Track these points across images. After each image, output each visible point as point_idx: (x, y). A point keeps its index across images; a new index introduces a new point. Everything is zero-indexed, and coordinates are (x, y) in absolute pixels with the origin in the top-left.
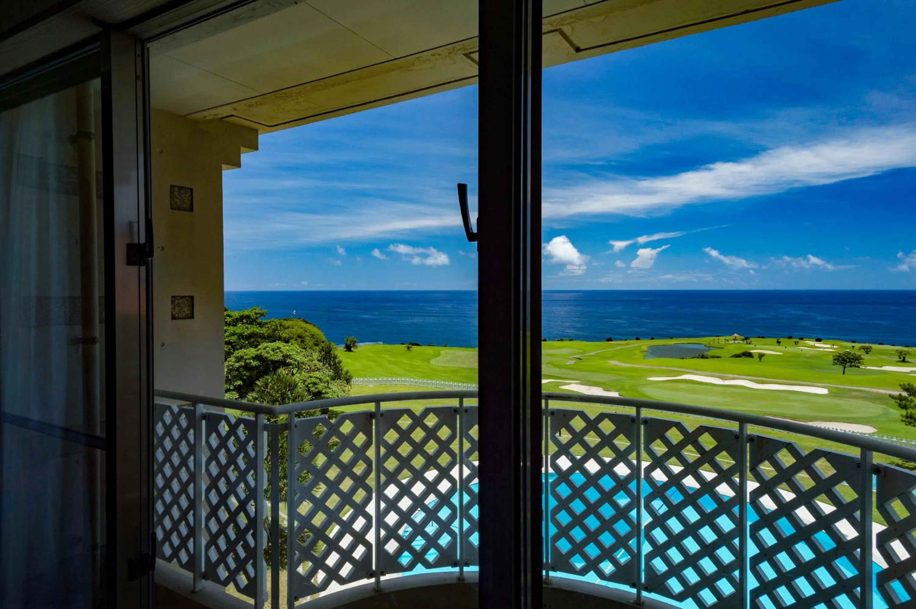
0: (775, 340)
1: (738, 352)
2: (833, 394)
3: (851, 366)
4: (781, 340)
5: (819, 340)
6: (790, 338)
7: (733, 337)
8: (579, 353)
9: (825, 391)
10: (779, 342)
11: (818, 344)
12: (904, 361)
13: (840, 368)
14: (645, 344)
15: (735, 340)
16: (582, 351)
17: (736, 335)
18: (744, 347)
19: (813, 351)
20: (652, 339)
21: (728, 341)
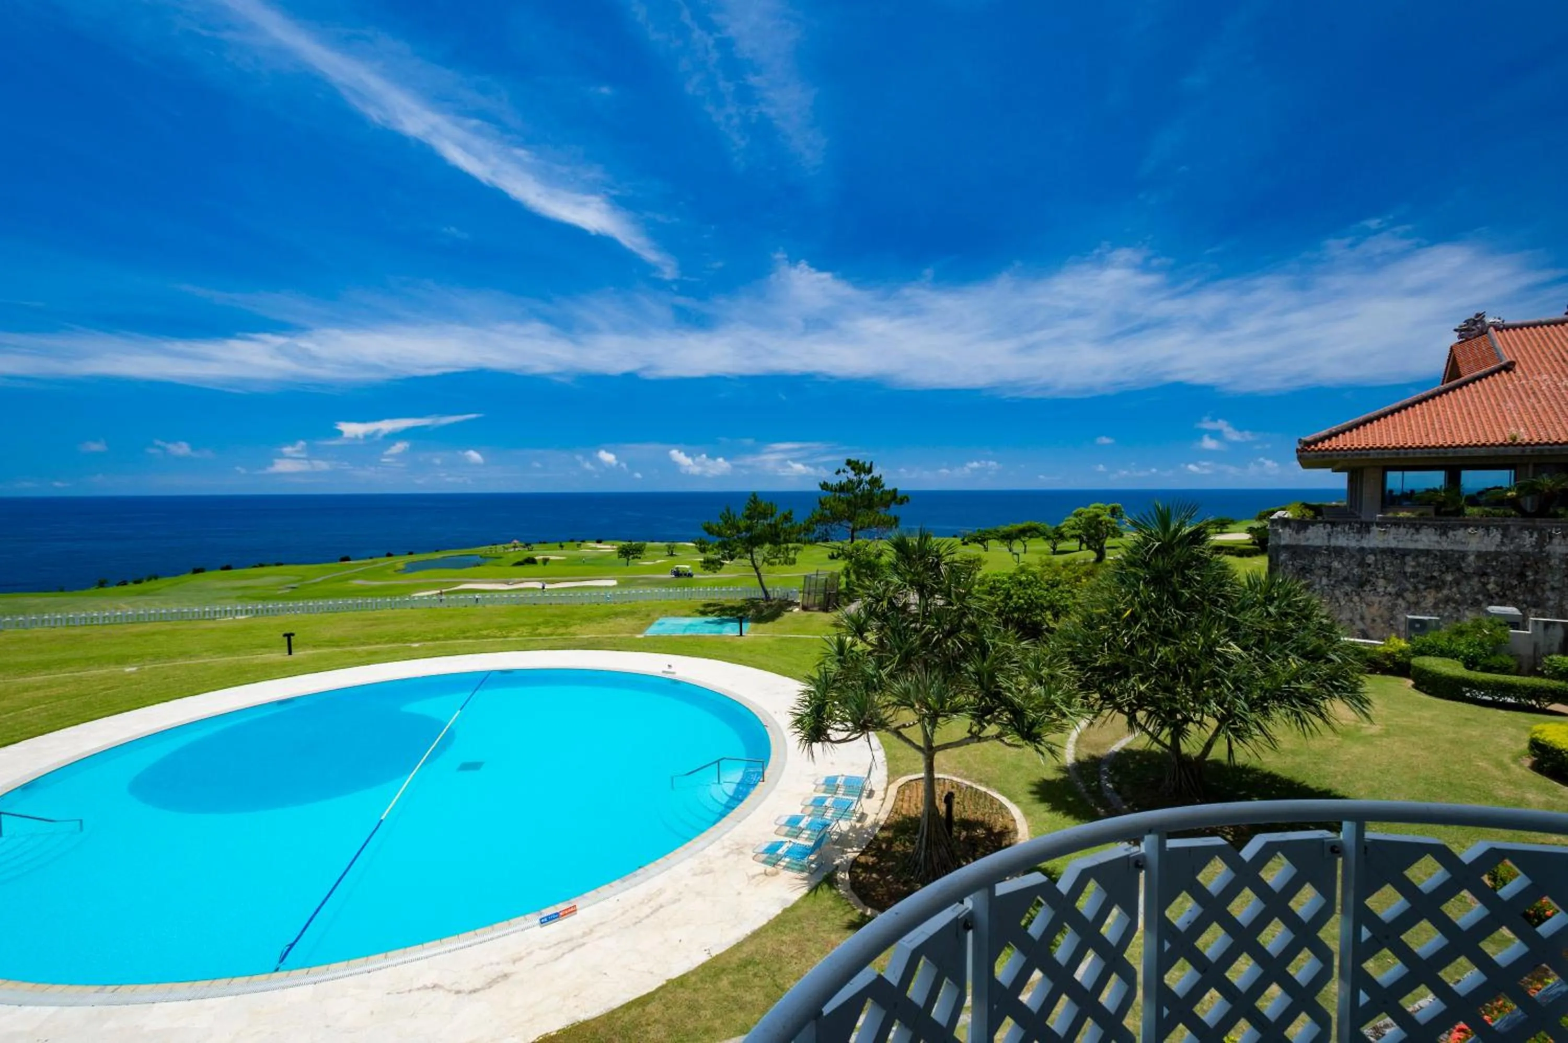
0: (557, 544)
1: (520, 560)
2: (621, 585)
3: (633, 558)
4: (563, 544)
5: (599, 542)
6: (572, 541)
7: (512, 545)
8: (295, 582)
9: (614, 583)
10: (561, 546)
11: (599, 546)
12: (672, 555)
13: (624, 560)
14: (401, 561)
15: (515, 547)
16: (300, 578)
17: (515, 541)
18: (527, 554)
19: (595, 554)
20: (411, 553)
21: (507, 549)
